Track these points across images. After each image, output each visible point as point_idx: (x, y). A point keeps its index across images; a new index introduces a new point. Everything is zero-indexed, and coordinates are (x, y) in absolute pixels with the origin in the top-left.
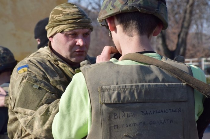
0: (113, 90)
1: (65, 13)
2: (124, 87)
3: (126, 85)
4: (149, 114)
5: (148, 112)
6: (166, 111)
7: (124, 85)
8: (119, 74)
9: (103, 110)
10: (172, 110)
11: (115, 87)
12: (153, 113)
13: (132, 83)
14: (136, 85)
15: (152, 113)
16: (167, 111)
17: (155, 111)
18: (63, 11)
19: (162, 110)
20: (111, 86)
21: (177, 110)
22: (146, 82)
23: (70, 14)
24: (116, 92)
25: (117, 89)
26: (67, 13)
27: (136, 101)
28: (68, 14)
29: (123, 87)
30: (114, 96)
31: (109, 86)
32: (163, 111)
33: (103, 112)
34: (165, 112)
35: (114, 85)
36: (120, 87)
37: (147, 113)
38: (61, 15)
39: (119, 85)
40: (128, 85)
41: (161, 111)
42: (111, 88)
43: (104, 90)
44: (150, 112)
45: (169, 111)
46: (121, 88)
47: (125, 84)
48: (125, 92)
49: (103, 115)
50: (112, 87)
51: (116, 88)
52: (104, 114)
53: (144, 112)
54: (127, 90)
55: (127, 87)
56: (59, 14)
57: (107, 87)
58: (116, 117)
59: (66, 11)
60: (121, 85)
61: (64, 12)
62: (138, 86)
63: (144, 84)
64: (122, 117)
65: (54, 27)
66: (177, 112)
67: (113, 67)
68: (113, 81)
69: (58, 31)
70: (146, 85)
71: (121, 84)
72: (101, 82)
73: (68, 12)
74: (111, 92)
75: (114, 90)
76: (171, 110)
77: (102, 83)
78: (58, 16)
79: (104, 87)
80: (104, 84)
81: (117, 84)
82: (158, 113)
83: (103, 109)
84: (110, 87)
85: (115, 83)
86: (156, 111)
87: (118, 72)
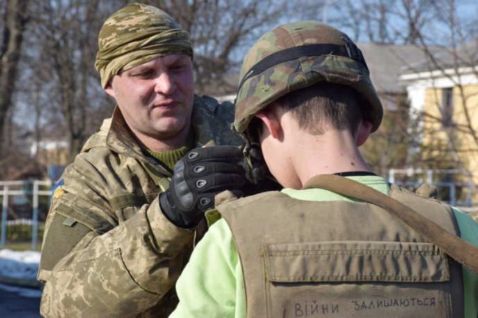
0: (292, 253)
1: (120, 29)
2: (317, 248)
3: (321, 243)
4: (370, 308)
5: (367, 303)
6: (404, 303)
7: (317, 243)
8: (304, 220)
9: (272, 297)
10: (418, 301)
11: (297, 247)
12: (378, 306)
13: (332, 240)
14: (341, 245)
15: (376, 306)
16: (406, 303)
17: (381, 302)
18: (118, 26)
19: (396, 301)
20: (289, 245)
21: (428, 302)
22: (361, 238)
23: (130, 30)
24: (299, 259)
25: (301, 252)
26: (125, 28)
27: (342, 278)
28: (126, 31)
29: (313, 247)
30: (295, 266)
31: (284, 245)
32: (399, 303)
33: (270, 301)
34: (402, 305)
35: (296, 244)
36: (307, 246)
37: (364, 306)
38: (114, 35)
39: (305, 244)
40: (325, 243)
41: (393, 302)
42: (289, 249)
43: (273, 254)
44: (372, 302)
45: (411, 302)
46: (310, 249)
47: (319, 241)
48: (317, 259)
49: (271, 306)
50: (291, 247)
51: (300, 249)
52: (274, 304)
53: (358, 303)
54: (322, 254)
55: (323, 248)
56: (111, 35)
57: (281, 247)
58: (299, 313)
59: (122, 26)
60: (310, 244)
61: (118, 29)
62: (345, 246)
63: (360, 242)
64: (312, 313)
65: (106, 64)
66: (427, 305)
67: (290, 205)
68: (292, 235)
69: (113, 73)
70: (362, 245)
71: (309, 241)
72: (266, 236)
73: (127, 27)
74: (288, 259)
75: (295, 254)
76: (416, 301)
77: (268, 238)
78: (108, 39)
79: (273, 247)
80: (272, 240)
81: (301, 241)
82: (388, 305)
83: (271, 294)
84: (287, 246)
85: (296, 239)
86: (383, 303)
87: (302, 216)
